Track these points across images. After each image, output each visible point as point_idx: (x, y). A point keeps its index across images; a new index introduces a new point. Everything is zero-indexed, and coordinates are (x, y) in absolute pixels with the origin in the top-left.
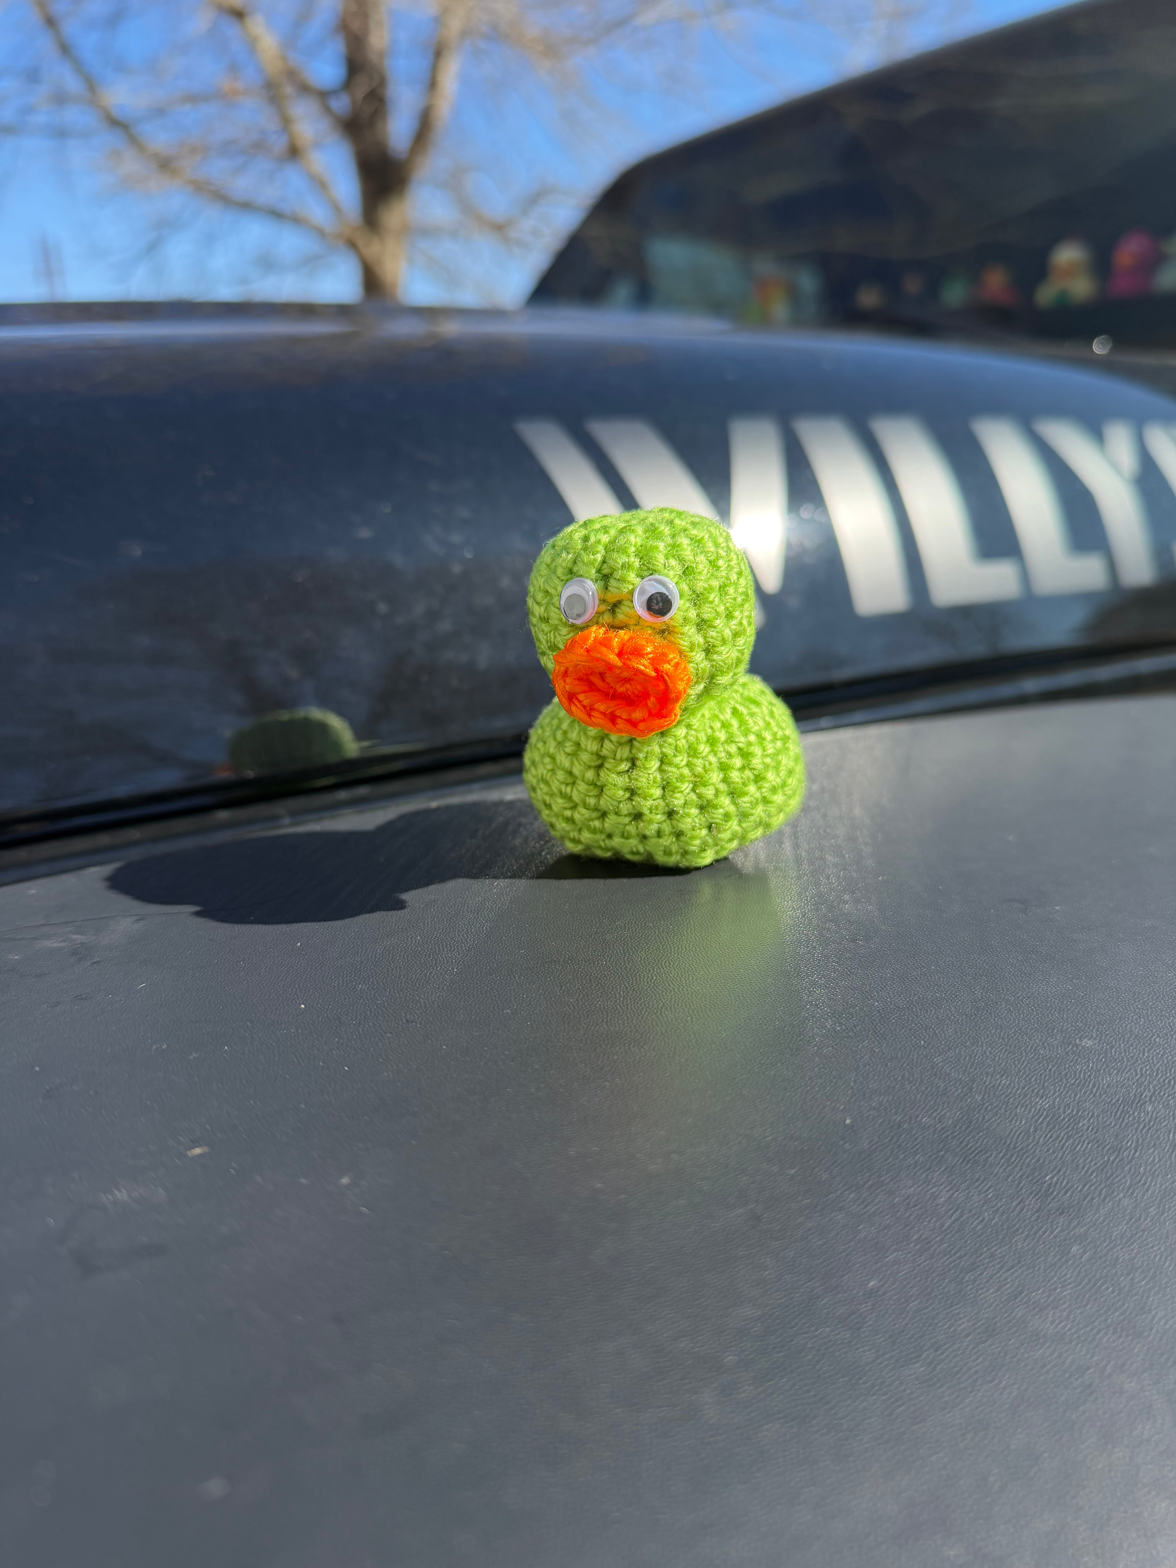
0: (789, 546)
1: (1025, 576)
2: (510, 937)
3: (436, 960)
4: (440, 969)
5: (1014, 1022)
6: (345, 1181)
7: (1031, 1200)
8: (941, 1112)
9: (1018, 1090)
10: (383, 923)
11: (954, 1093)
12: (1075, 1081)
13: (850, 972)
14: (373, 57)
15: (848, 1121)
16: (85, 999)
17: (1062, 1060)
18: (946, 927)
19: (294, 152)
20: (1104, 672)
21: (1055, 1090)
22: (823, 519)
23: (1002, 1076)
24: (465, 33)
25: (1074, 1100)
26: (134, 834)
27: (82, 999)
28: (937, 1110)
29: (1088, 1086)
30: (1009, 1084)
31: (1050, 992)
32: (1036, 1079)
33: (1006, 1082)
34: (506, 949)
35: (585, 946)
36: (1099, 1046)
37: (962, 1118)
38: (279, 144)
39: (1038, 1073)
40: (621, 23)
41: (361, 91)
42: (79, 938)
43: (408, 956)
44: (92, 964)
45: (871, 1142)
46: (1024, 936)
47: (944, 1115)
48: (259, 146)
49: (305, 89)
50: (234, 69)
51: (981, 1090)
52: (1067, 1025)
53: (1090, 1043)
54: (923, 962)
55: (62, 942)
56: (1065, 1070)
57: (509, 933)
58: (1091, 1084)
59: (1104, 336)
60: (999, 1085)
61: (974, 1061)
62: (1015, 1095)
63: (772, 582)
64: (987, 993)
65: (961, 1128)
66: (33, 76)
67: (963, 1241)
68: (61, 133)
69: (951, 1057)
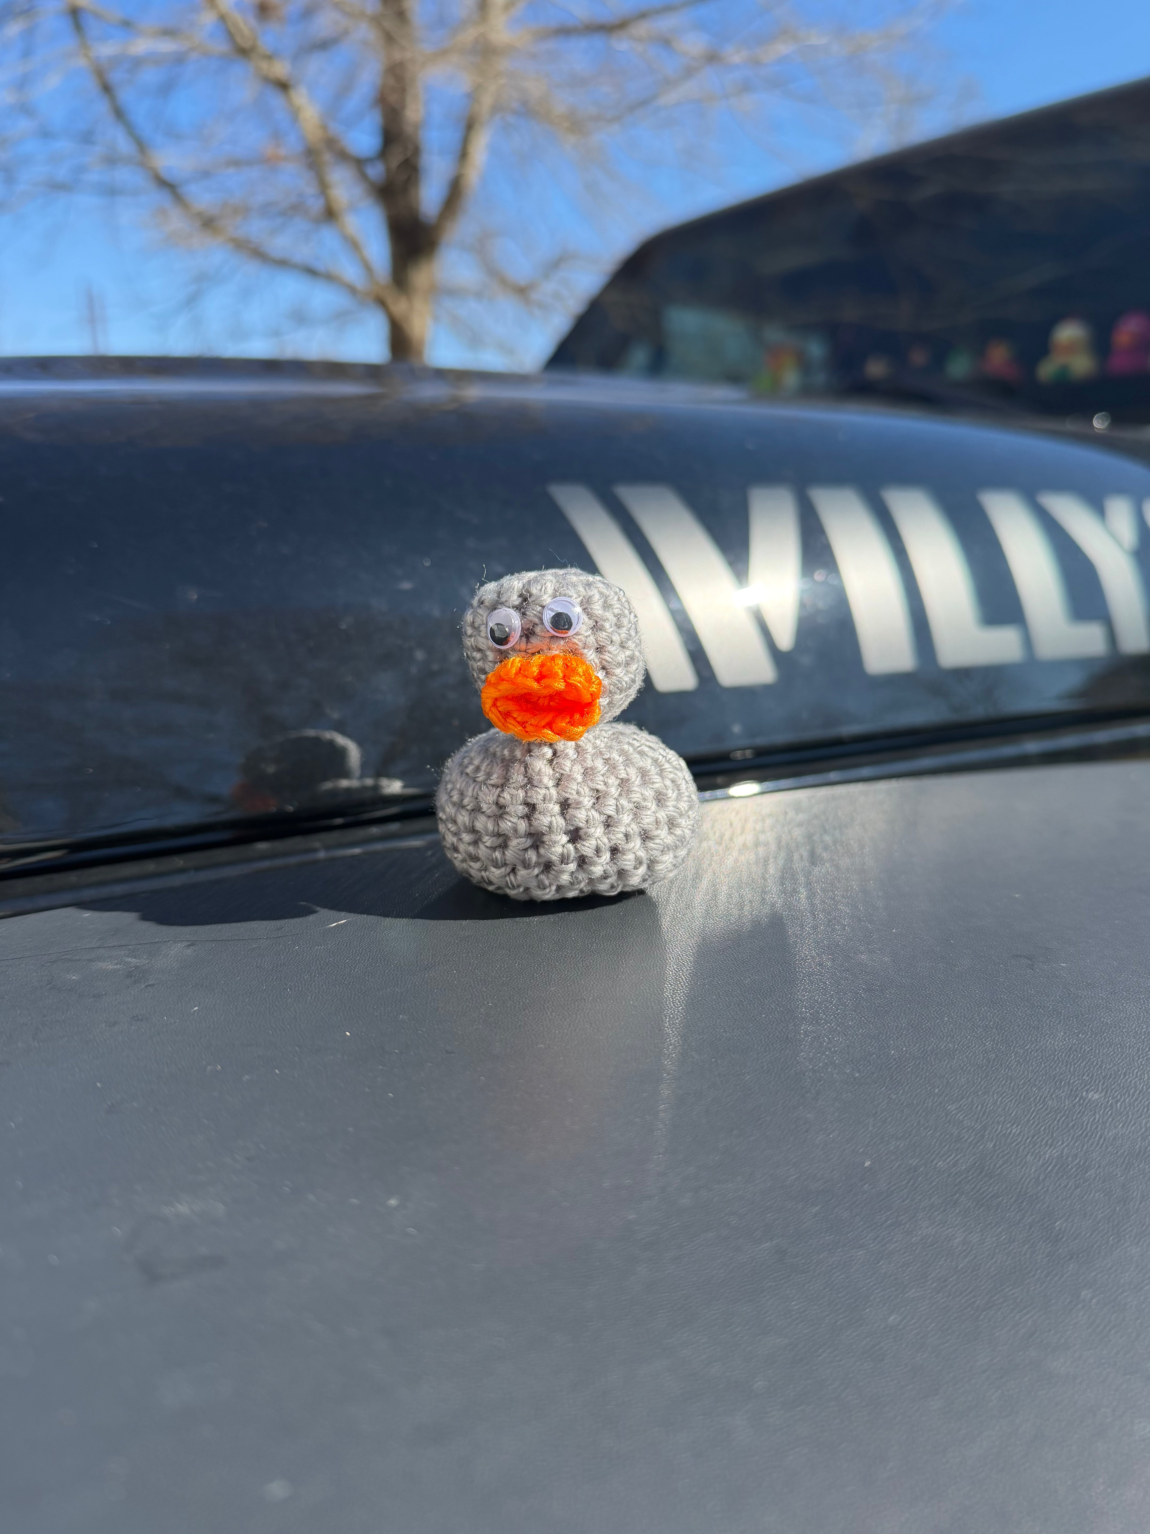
0: (802, 605)
1: (1028, 641)
2: (541, 974)
3: (472, 994)
4: (476, 1003)
5: (1023, 1073)
6: (393, 1202)
7: (1042, 1244)
8: (954, 1157)
9: (1027, 1138)
11: (967, 1139)
12: (1083, 1133)
13: (867, 1021)
14: (409, 129)
15: (867, 1164)
16: (141, 1020)
17: (1069, 1112)
18: (957, 980)
19: (330, 214)
20: (1102, 736)
21: (1063, 1140)
22: (836, 583)
23: (1013, 1125)
24: (496, 109)
25: (1081, 1151)
26: (179, 862)
27: (138, 1019)
28: (951, 1155)
29: (1095, 1137)
30: (1020, 1133)
31: (1058, 1046)
32: (1045, 1129)
33: (1016, 1131)
34: (538, 985)
35: (612, 986)
37: (975, 1164)
38: (316, 205)
39: (1047, 1123)
40: (644, 103)
41: (395, 161)
42: (133, 961)
43: (445, 989)
44: (147, 987)
45: (889, 1183)
46: (1032, 991)
47: (959, 1160)
48: (296, 209)
49: (343, 156)
50: (277, 136)
51: (993, 1138)
52: (1074, 1078)
53: (1096, 1096)
54: (937, 1013)
55: (116, 964)
56: (1072, 1121)
57: (540, 971)
58: (1098, 1136)
59: (1104, 413)
60: (1010, 1133)
61: (986, 1110)
62: (1025, 1143)
63: (785, 640)
64: (997, 1045)
65: (973, 1174)
66: (87, 138)
67: (978, 1280)
68: (111, 191)
69: (964, 1106)
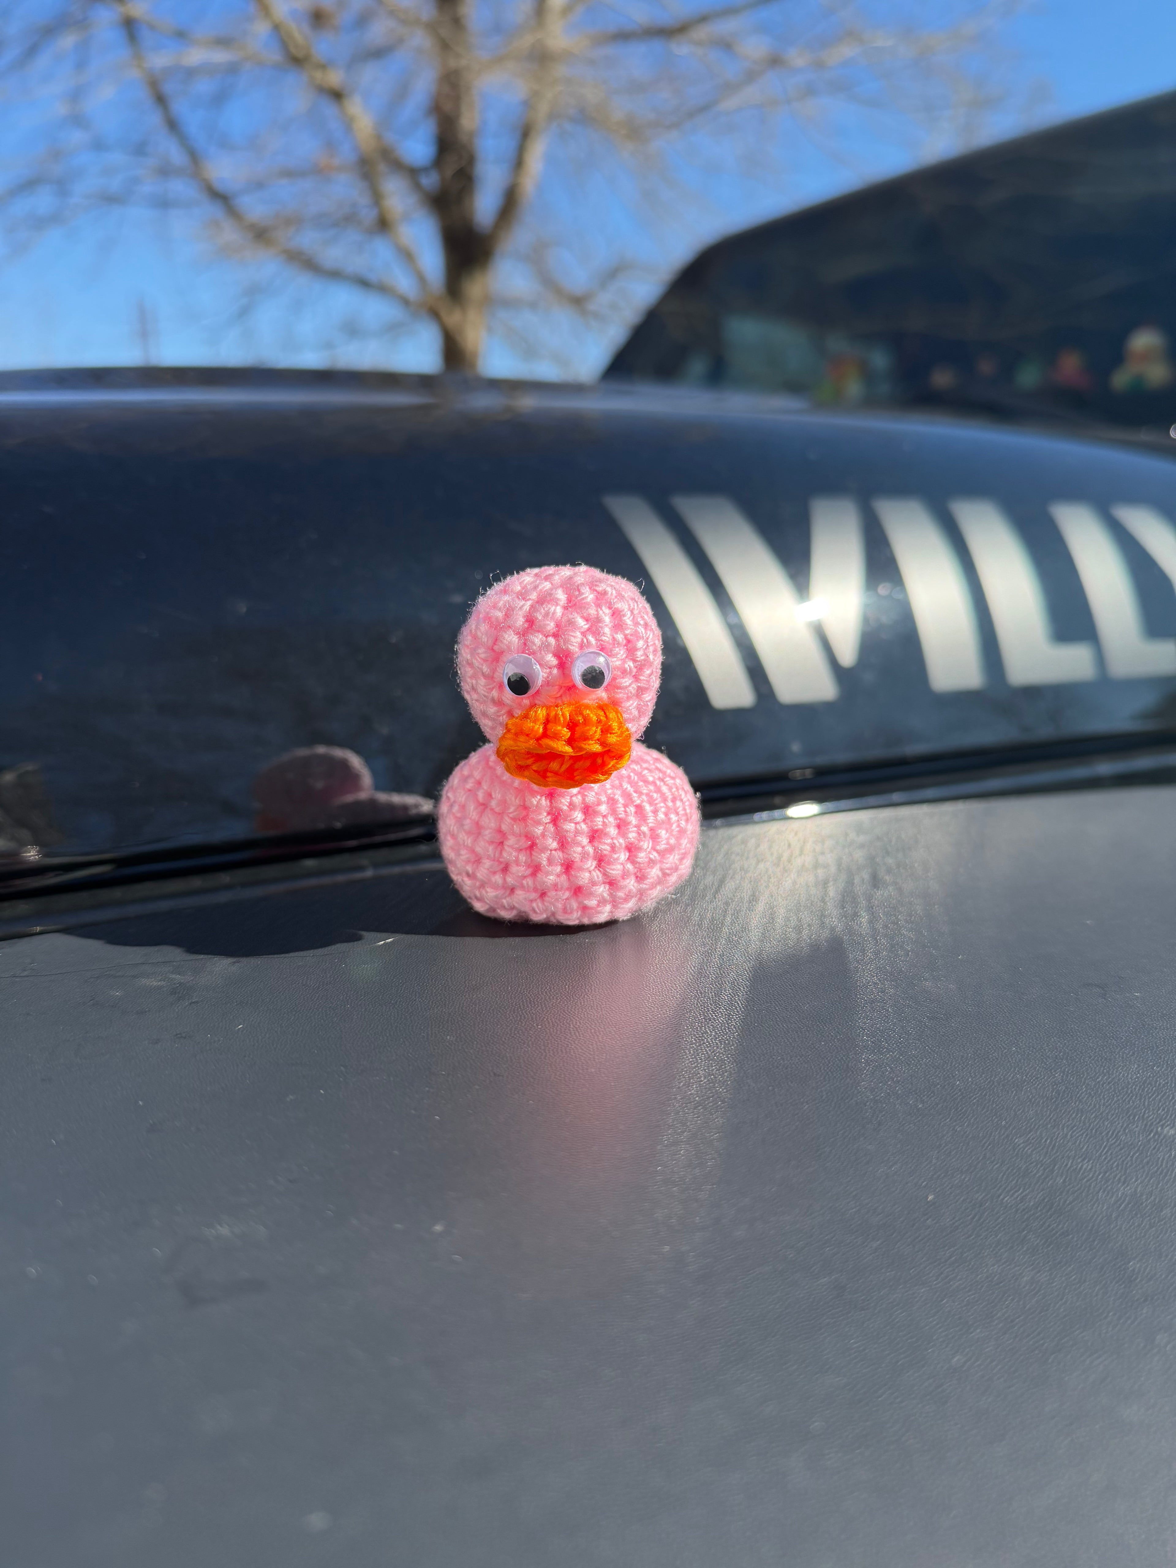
3: (521, 1016)
4: (525, 1025)
5: (1095, 1106)
6: (438, 1228)
7: (1114, 1286)
8: (1022, 1193)
9: (1099, 1174)
10: (469, 976)
11: (1035, 1174)
12: (1158, 1169)
13: (931, 1050)
14: (463, 138)
15: (930, 1198)
16: (185, 1038)
17: (1144, 1147)
18: (1026, 1009)
19: (383, 225)
21: (1137, 1177)
22: (901, 597)
23: (1084, 1159)
24: (552, 116)
25: (1156, 1188)
26: (225, 878)
27: (182, 1037)
28: (1018, 1190)
29: (1170, 1175)
30: (1091, 1169)
31: (1131, 1078)
32: (1118, 1165)
33: (1088, 1166)
37: (1044, 1199)
38: (369, 215)
39: (1120, 1158)
40: (704, 109)
41: (450, 170)
42: (178, 978)
43: (493, 1011)
44: (191, 1004)
45: (954, 1218)
46: (1104, 1021)
47: (1026, 1195)
48: (349, 219)
49: (398, 165)
50: (330, 145)
51: (1062, 1173)
52: (1149, 1112)
53: (1172, 1132)
54: (1004, 1043)
55: (160, 981)
56: (1147, 1157)
60: (1081, 1168)
61: (1055, 1144)
62: (1096, 1179)
64: (1067, 1076)
65: (1042, 1210)
66: (140, 149)
67: (1047, 1322)
68: (163, 203)
69: (1033, 1139)
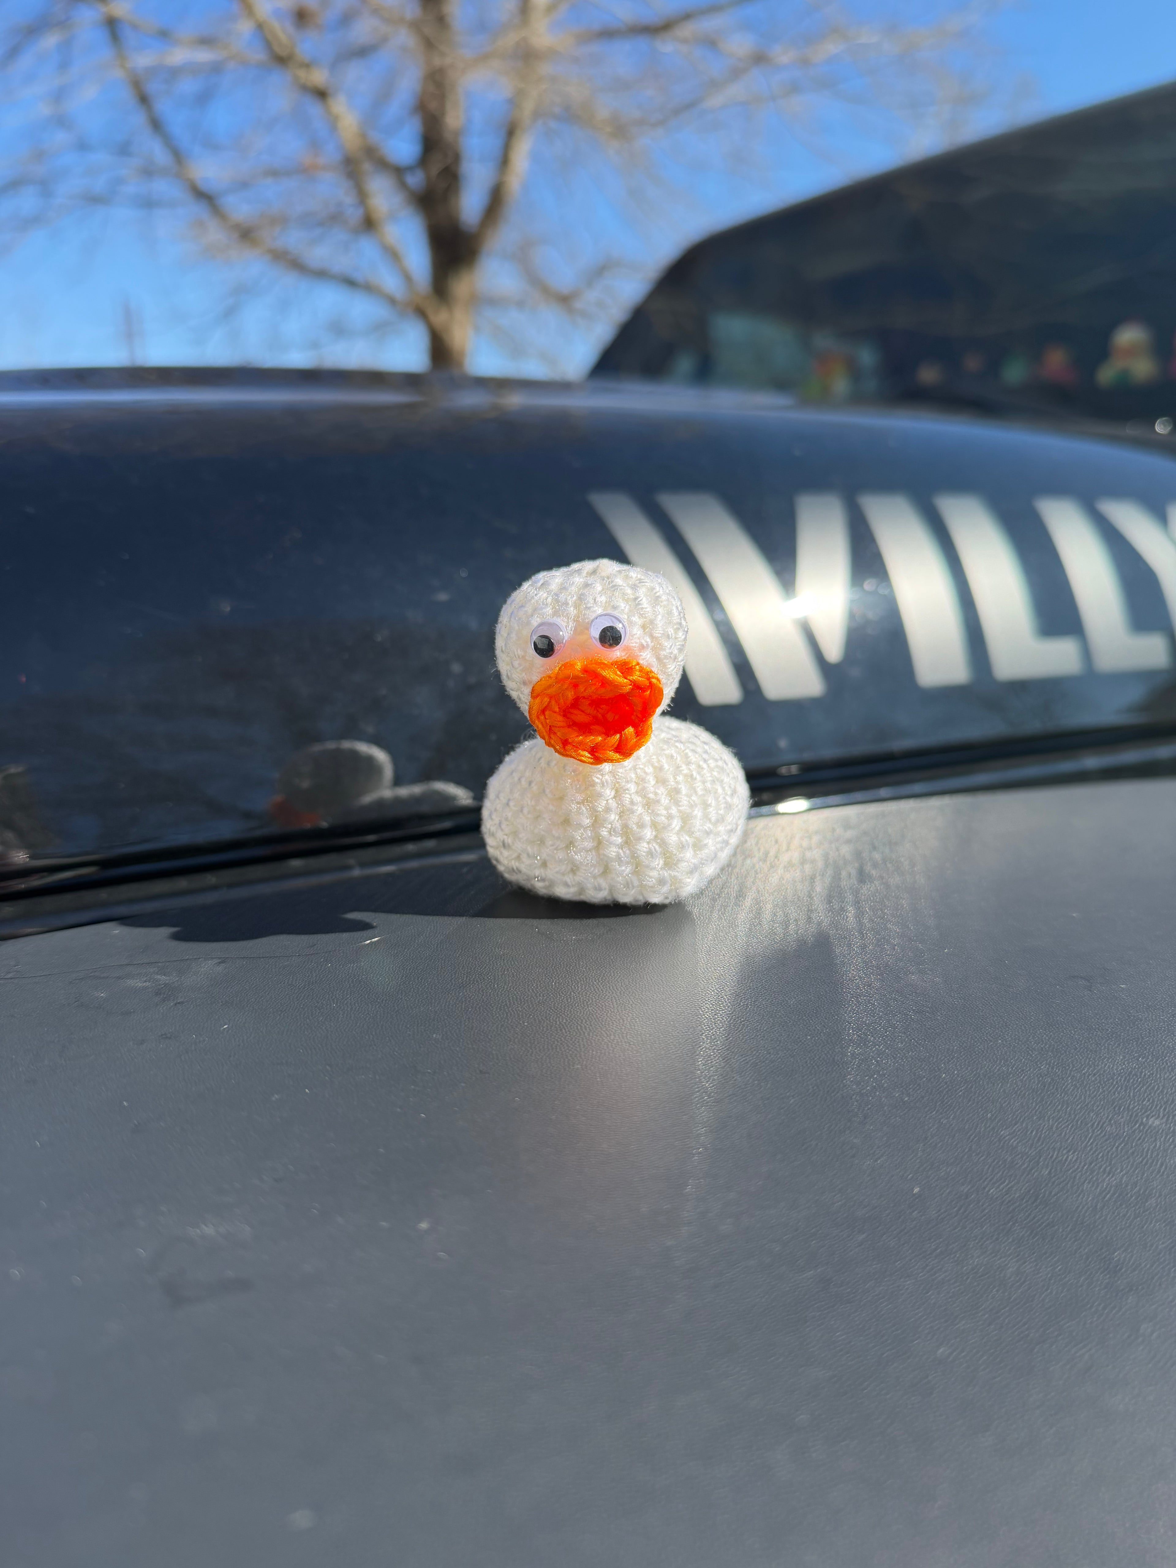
1: (1086, 653)
3: (507, 1013)
4: (511, 1022)
5: (1080, 1098)
6: (424, 1225)
7: (1099, 1276)
8: (1008, 1184)
9: (1084, 1166)
10: (455, 974)
11: (1021, 1166)
12: (1143, 1160)
13: (917, 1043)
14: (449, 136)
15: (916, 1190)
16: (170, 1038)
17: (1129, 1138)
18: (1012, 1001)
19: (369, 224)
21: (1122, 1168)
22: (886, 592)
23: (1069, 1151)
24: (537, 114)
25: (1141, 1178)
26: (211, 879)
27: (167, 1037)
28: (1004, 1182)
29: (1156, 1165)
30: (1076, 1160)
31: (1117, 1070)
32: (1103, 1156)
33: (1073, 1157)
36: (1166, 1125)
37: (1029, 1191)
38: (354, 215)
39: (1105, 1149)
40: (690, 106)
41: (435, 169)
42: (163, 978)
43: (480, 1008)
44: (176, 1004)
45: (940, 1211)
46: (1089, 1013)
47: (1012, 1187)
48: (334, 218)
49: (383, 164)
50: (315, 145)
51: (1048, 1164)
52: (1134, 1103)
53: (1157, 1122)
54: (990, 1035)
55: (145, 982)
56: (1132, 1147)
58: (1159, 1163)
59: (1164, 419)
60: (1066, 1160)
61: (1041, 1135)
62: (1082, 1170)
63: (834, 651)
64: (1053, 1068)
65: (1027, 1201)
66: (124, 150)
67: (1032, 1312)
68: (148, 204)
69: (1018, 1131)
